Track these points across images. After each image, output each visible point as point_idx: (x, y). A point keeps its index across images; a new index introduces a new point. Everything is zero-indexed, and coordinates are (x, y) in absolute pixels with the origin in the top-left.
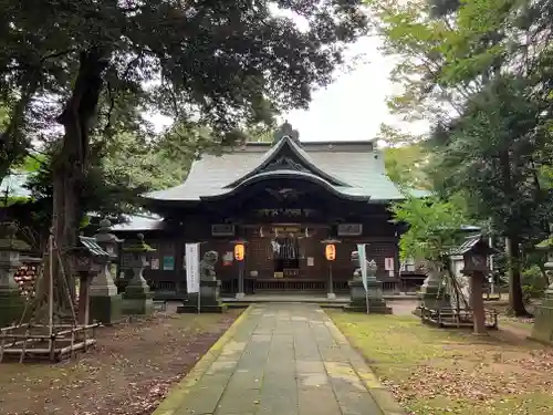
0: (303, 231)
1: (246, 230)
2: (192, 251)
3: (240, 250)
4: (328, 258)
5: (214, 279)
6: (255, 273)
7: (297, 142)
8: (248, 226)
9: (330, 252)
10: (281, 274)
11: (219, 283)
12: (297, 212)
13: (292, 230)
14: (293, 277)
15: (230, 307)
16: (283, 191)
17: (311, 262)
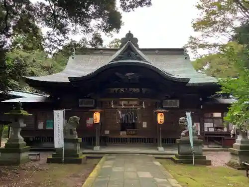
0: (141, 104)
1: (102, 102)
2: (59, 116)
3: (97, 117)
4: (159, 122)
5: (77, 137)
6: (107, 132)
7: (137, 46)
8: (103, 100)
9: (160, 118)
10: (125, 133)
11: (80, 140)
12: (138, 90)
13: (134, 103)
14: (133, 135)
15: (88, 158)
16: (128, 75)
17: (145, 125)
